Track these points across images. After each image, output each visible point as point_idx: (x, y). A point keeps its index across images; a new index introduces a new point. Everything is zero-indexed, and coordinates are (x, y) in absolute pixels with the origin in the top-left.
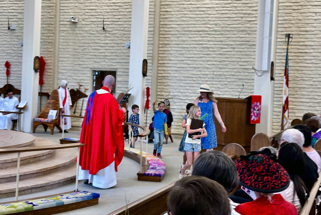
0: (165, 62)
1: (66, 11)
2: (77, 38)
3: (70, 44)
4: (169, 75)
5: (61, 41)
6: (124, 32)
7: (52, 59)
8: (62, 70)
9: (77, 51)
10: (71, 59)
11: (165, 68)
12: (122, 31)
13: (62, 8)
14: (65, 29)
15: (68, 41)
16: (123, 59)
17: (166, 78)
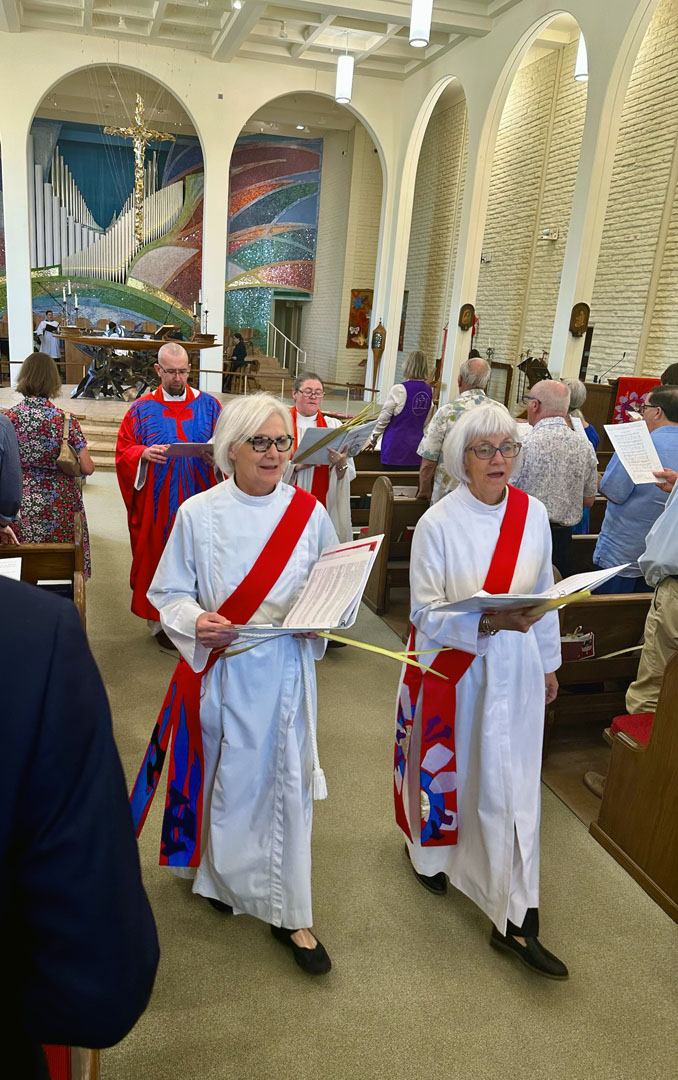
0: (664, 307)
1: (546, 221)
2: (553, 269)
3: (544, 280)
4: (665, 335)
5: (535, 275)
6: (613, 251)
7: (521, 307)
8: (530, 325)
9: (550, 292)
10: (542, 308)
11: (661, 321)
12: (611, 248)
13: (543, 217)
14: (541, 254)
15: (542, 275)
16: (605, 304)
17: (661, 340)
